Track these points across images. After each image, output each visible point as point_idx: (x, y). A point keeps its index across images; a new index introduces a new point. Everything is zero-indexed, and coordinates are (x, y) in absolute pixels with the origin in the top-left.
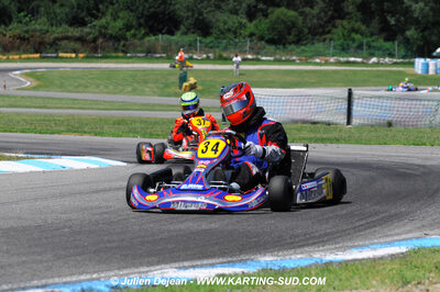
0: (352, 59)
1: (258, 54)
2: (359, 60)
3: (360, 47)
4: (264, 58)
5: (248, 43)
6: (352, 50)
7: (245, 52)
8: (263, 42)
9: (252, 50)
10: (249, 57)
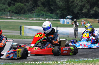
0: (41, 19)
1: (11, 17)
2: (43, 19)
3: (43, 15)
4: (13, 18)
5: (9, 13)
6: (41, 16)
7: (7, 16)
8: (13, 13)
9: (10, 15)
10: (9, 17)
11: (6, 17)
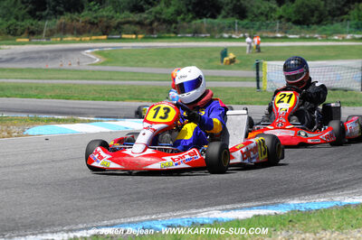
1: (286, 33)
4: (291, 36)
5: (278, 24)
7: (275, 32)
8: (290, 23)
9: (281, 30)
10: (279, 35)
11: (271, 35)
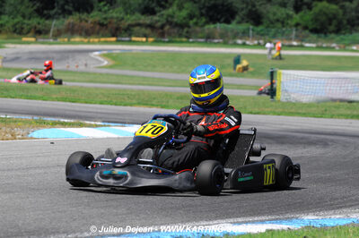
1: (302, 41)
4: (307, 45)
7: (291, 39)
8: (307, 32)
9: (297, 38)
10: (295, 43)
11: (287, 43)
